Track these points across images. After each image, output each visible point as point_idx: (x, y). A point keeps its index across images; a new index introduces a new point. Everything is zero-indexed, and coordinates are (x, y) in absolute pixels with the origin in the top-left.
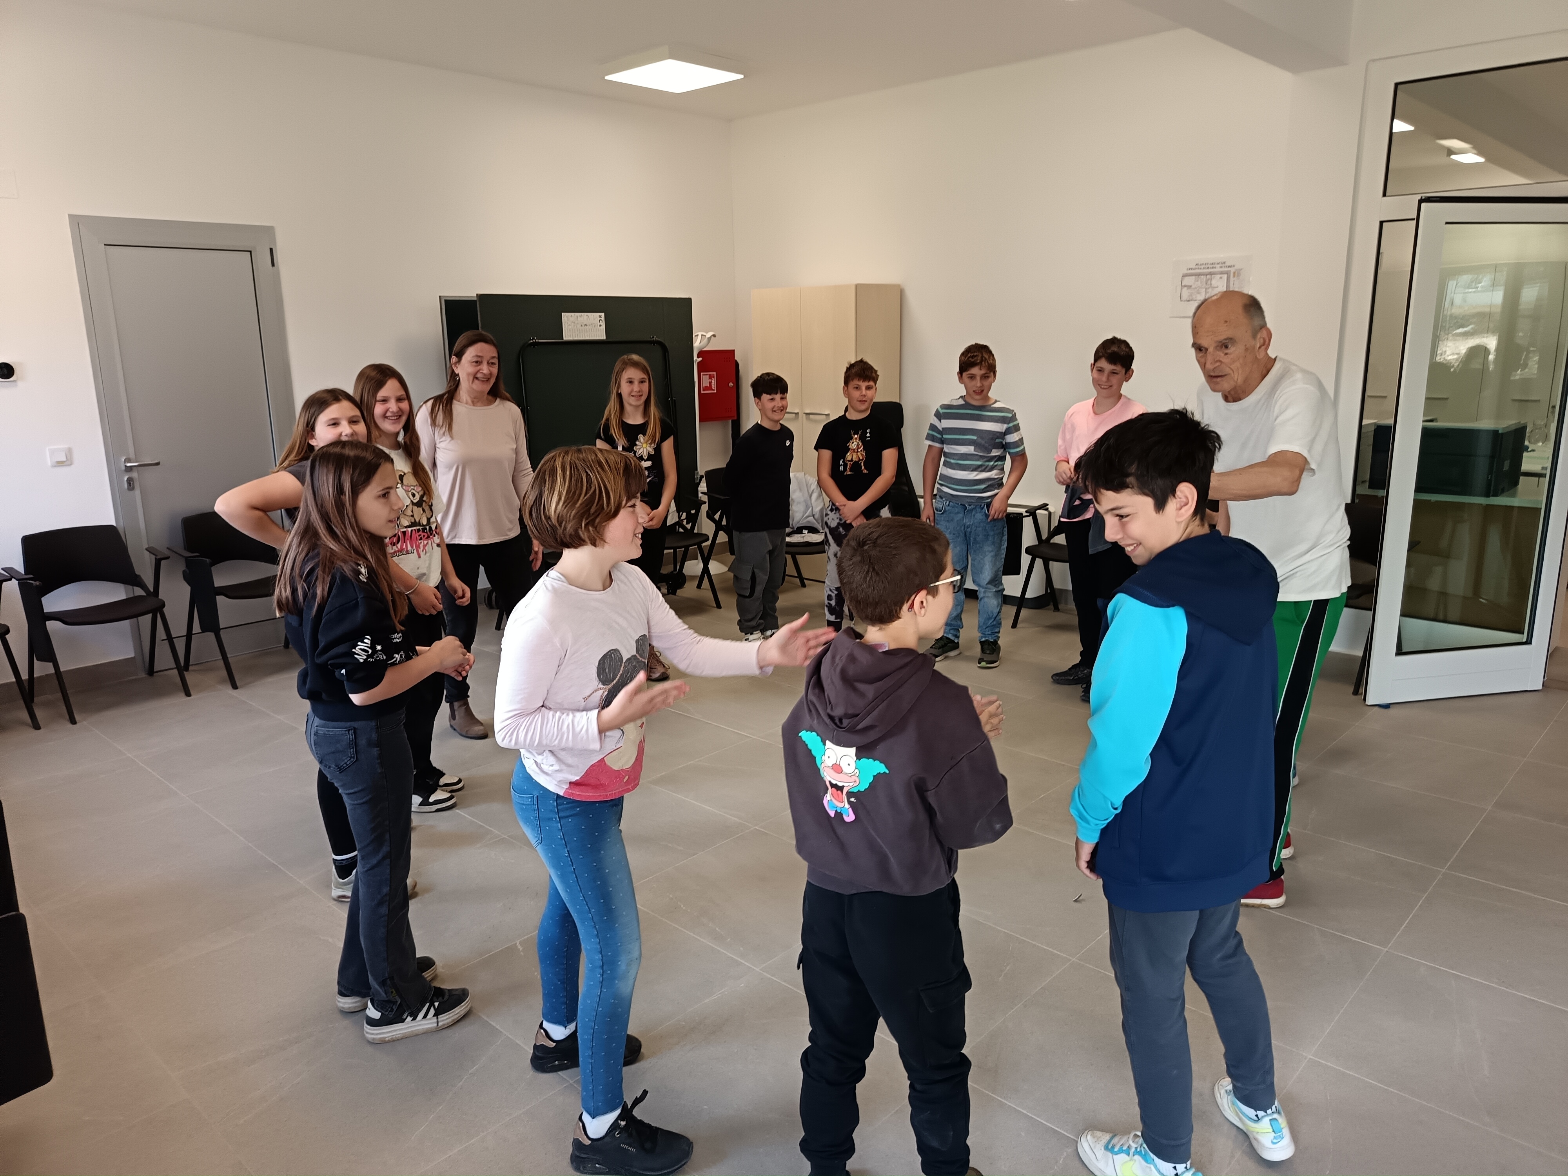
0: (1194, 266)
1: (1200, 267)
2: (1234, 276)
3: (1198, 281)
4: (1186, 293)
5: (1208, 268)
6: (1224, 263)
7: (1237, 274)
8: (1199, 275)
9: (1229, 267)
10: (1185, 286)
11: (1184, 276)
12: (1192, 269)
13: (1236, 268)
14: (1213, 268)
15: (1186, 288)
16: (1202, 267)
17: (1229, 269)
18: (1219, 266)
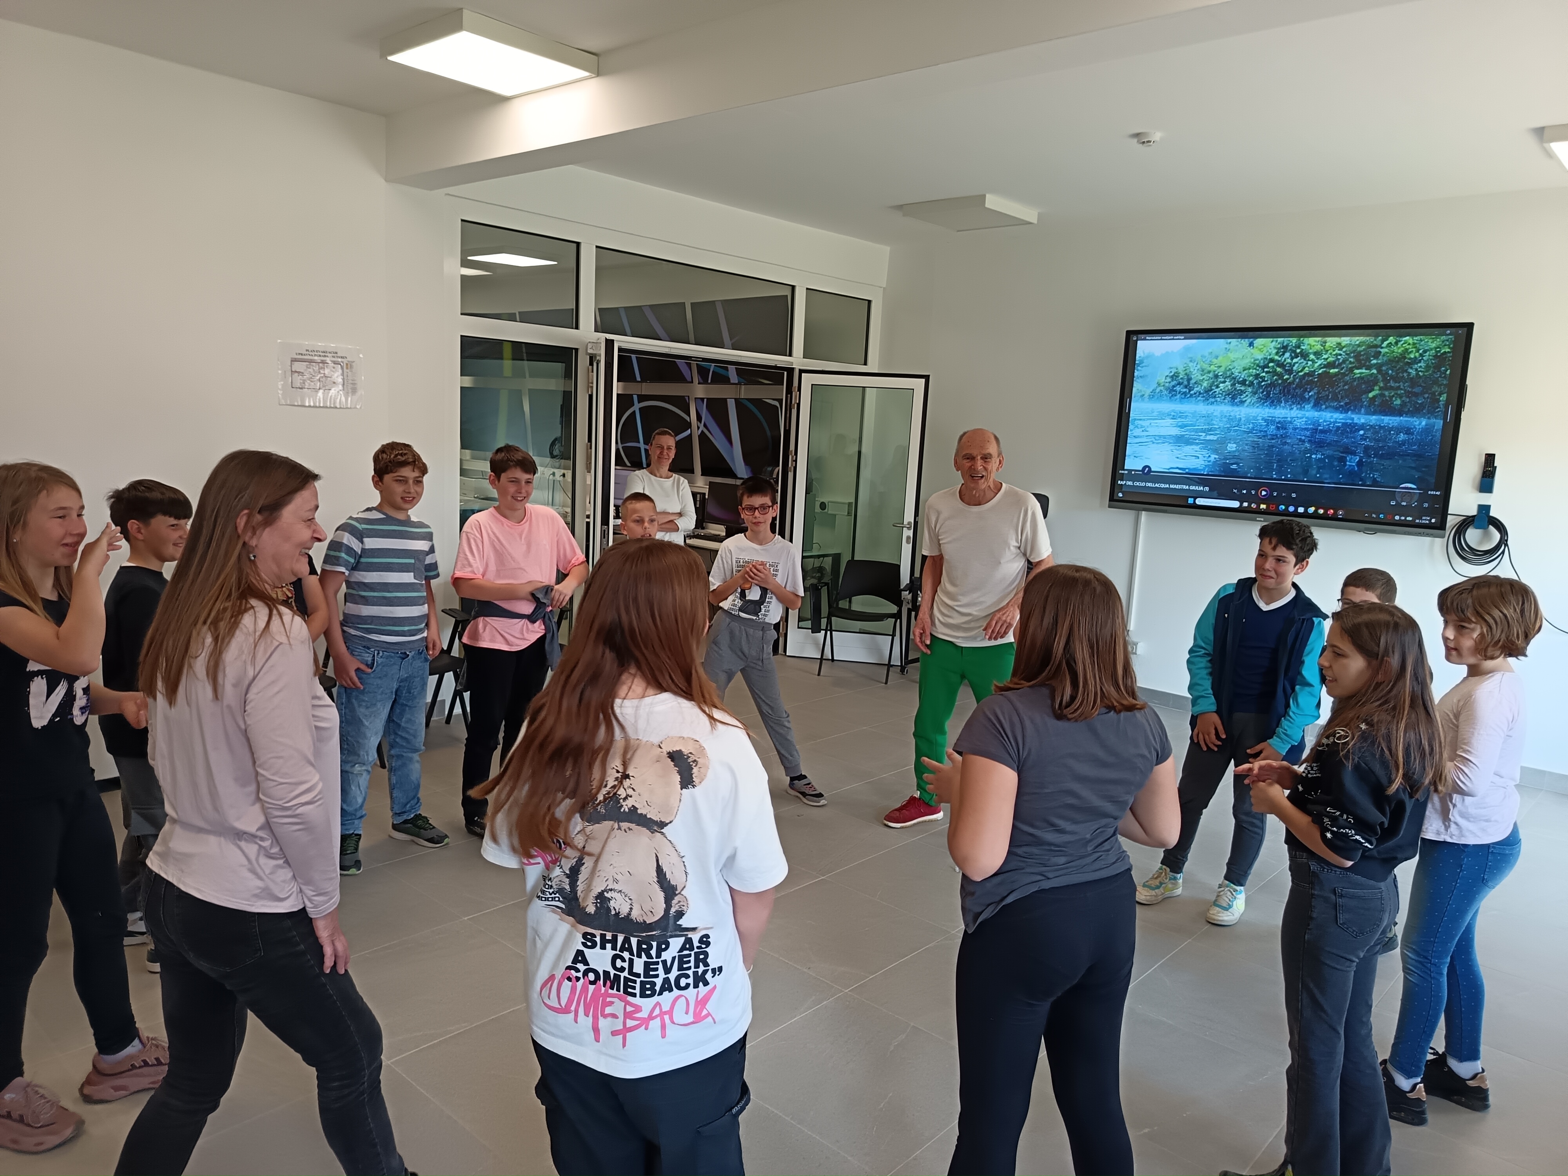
0: (306, 353)
1: (311, 353)
2: (347, 368)
3: (310, 368)
4: (298, 380)
5: (320, 356)
6: (336, 353)
7: (350, 365)
8: (311, 361)
9: (342, 357)
10: (296, 372)
11: (294, 360)
12: (302, 354)
13: (349, 359)
14: (325, 356)
15: (297, 374)
16: (313, 354)
17: (343, 360)
18: (331, 355)
